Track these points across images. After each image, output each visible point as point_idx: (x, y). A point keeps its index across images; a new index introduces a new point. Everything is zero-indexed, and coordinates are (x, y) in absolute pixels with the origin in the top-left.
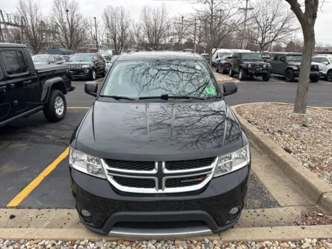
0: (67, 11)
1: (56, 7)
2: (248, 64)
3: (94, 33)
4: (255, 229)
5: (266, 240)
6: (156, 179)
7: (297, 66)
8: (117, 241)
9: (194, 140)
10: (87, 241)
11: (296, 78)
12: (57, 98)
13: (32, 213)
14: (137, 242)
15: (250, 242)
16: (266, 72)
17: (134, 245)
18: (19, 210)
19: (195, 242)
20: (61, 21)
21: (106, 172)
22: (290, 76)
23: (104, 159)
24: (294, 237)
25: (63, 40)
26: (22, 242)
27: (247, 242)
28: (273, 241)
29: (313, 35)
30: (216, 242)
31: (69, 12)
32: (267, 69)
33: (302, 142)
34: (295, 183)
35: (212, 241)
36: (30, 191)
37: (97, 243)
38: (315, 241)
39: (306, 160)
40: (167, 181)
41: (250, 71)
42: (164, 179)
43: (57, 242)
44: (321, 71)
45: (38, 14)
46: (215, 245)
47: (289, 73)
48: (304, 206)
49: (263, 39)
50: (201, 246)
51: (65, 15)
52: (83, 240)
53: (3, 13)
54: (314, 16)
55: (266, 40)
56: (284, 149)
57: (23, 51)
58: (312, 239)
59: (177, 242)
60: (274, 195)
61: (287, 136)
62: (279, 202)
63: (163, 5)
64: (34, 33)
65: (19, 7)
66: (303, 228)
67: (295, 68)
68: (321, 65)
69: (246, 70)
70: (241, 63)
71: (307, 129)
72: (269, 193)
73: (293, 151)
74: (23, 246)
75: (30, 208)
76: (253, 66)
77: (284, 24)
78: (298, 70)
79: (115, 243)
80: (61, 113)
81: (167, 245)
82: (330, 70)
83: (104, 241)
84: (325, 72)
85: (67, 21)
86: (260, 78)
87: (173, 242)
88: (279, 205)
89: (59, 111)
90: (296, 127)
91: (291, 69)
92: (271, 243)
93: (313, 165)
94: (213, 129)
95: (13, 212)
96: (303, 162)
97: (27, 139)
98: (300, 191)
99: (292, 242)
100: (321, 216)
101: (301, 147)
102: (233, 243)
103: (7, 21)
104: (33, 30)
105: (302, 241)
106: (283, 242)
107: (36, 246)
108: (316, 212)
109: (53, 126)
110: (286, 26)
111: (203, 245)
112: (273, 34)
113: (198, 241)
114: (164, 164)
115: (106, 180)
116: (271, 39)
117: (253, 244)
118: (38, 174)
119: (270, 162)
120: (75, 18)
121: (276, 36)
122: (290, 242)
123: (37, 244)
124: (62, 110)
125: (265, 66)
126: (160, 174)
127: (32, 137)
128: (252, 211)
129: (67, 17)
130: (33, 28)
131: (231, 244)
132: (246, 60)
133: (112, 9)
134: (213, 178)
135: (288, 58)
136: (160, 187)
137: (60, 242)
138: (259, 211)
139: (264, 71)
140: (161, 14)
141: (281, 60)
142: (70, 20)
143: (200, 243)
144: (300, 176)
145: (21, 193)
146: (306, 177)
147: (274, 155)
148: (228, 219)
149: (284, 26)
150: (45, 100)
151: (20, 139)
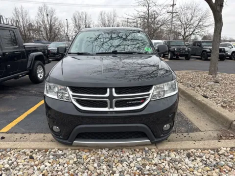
0: (48, 15)
1: (39, 13)
2: (174, 48)
3: (66, 31)
4: (183, 142)
5: (192, 149)
6: (108, 101)
7: (210, 49)
8: (79, 150)
9: (137, 77)
10: (57, 149)
11: (209, 58)
12: (39, 66)
13: (18, 136)
14: (94, 150)
15: (179, 150)
16: (187, 53)
17: (92, 152)
18: (8, 134)
19: (138, 150)
20: (43, 22)
21: (71, 96)
22: (205, 56)
23: (69, 87)
24: (212, 146)
25: (45, 35)
26: (8, 150)
27: (177, 150)
28: (197, 149)
29: (221, 19)
30: (153, 150)
31: (49, 16)
32: (188, 51)
33: (215, 91)
34: (212, 117)
35: (150, 150)
36: (17, 123)
37: (64, 151)
38: (229, 149)
39: (219, 102)
40: (116, 102)
41: (176, 53)
42: (114, 101)
43: (35, 150)
44: (226, 53)
45: (27, 18)
46: (153, 152)
47: (204, 54)
48: (219, 131)
49: (185, 33)
50: (142, 153)
51: (46, 18)
52: (54, 149)
53: (3, 17)
54: (222, 5)
55: (187, 34)
56: (203, 96)
57: (14, 31)
58: (226, 148)
59: (124, 150)
60: (196, 125)
61: (204, 88)
62: (200, 128)
63: (114, 11)
64: (24, 31)
65: (14, 13)
66: (219, 141)
67: (209, 51)
68: (227, 49)
69: (173, 53)
70: (170, 48)
71: (219, 84)
72: (192, 123)
73: (209, 97)
74: (9, 153)
75: (16, 133)
76: (178, 49)
77: (199, 22)
78: (210, 52)
79: (77, 151)
80: (41, 78)
81: (116, 152)
82: (234, 52)
83: (69, 150)
84: (229, 54)
85: (47, 22)
86: (183, 58)
87: (121, 150)
88: (200, 131)
89: (40, 76)
90: (211, 83)
91: (205, 51)
92: (195, 151)
93: (225, 105)
94: (150, 72)
95: (4, 135)
96: (217, 104)
97: (17, 93)
98: (216, 122)
99: (211, 150)
100: (232, 136)
101: (215, 95)
102: (166, 151)
103: (6, 23)
104: (24, 29)
105: (219, 149)
106: (204, 150)
107: (18, 152)
108: (228, 134)
109: (36, 85)
110: (201, 23)
111: (144, 152)
112: (192, 30)
113: (140, 150)
114: (114, 90)
115: (72, 102)
116: (191, 33)
117: (182, 151)
118: (23, 113)
119: (192, 105)
120: (53, 20)
121: (194, 30)
122: (209, 150)
123: (19, 151)
124: (42, 76)
125: (186, 49)
126: (111, 97)
127: (20, 92)
128: (180, 134)
129: (48, 19)
130: (24, 27)
131: (165, 151)
132: (173, 46)
133: (79, 14)
134: (150, 101)
135: (203, 44)
136: (111, 107)
137: (36, 150)
138: (185, 134)
139: (186, 53)
140: (113, 16)
141: (198, 45)
142: (49, 21)
143: (141, 151)
144: (215, 111)
145: (10, 124)
146: (220, 112)
147: (196, 100)
148: (162, 133)
149: (200, 24)
150: (30, 67)
151: (12, 93)
